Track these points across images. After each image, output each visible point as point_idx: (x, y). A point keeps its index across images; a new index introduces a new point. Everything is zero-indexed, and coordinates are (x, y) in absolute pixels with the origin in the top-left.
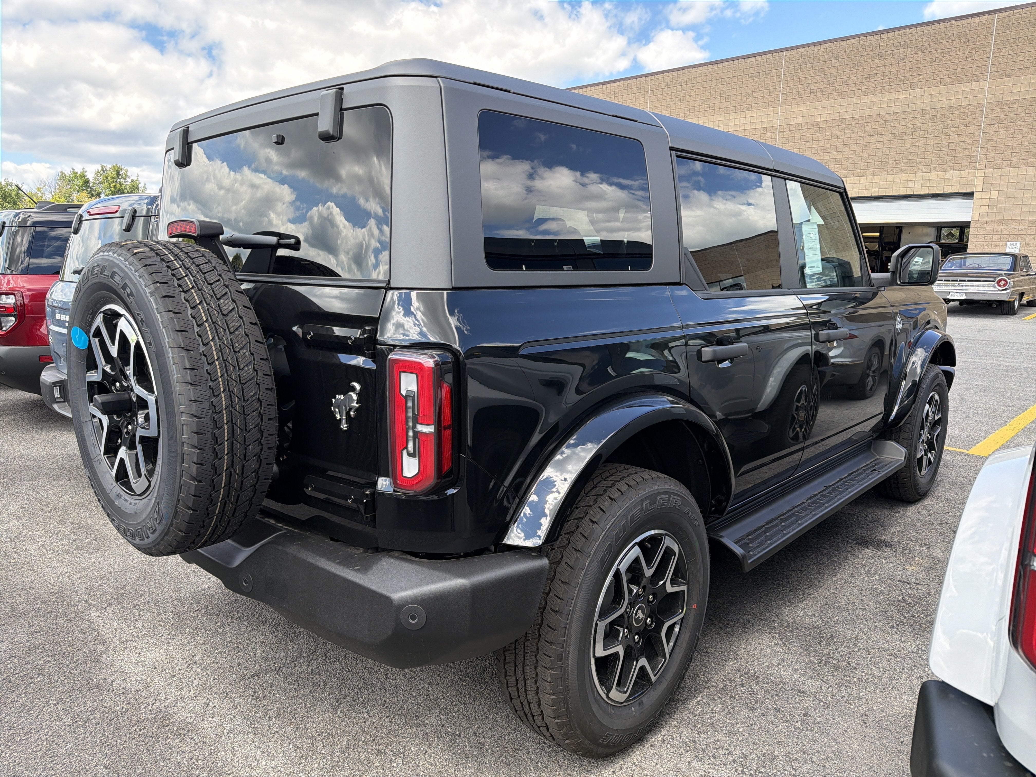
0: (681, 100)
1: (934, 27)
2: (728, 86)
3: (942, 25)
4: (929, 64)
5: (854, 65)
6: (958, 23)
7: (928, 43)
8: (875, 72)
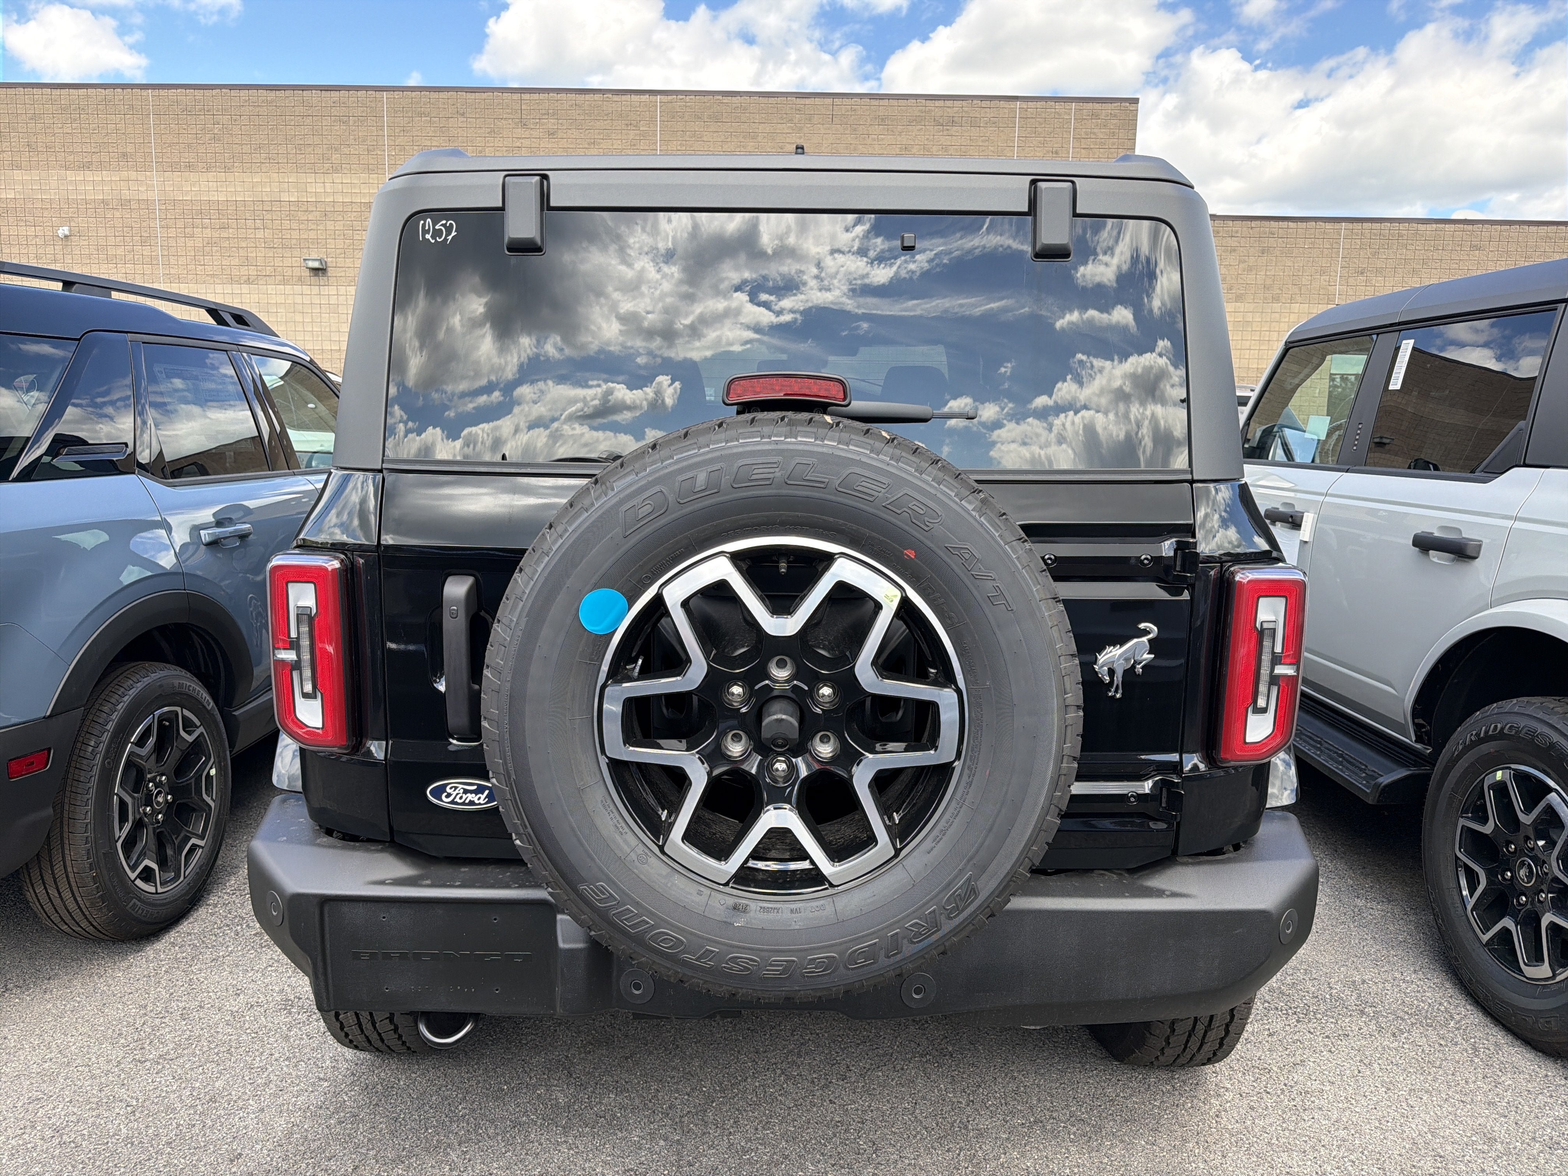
0: (215, 139)
1: (588, 97)
2: (298, 128)
3: (597, 97)
4: (587, 146)
5: (489, 130)
6: (616, 98)
7: (582, 117)
8: (518, 144)
